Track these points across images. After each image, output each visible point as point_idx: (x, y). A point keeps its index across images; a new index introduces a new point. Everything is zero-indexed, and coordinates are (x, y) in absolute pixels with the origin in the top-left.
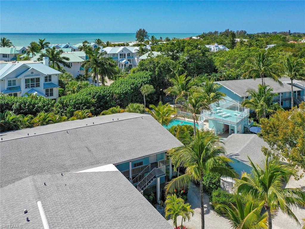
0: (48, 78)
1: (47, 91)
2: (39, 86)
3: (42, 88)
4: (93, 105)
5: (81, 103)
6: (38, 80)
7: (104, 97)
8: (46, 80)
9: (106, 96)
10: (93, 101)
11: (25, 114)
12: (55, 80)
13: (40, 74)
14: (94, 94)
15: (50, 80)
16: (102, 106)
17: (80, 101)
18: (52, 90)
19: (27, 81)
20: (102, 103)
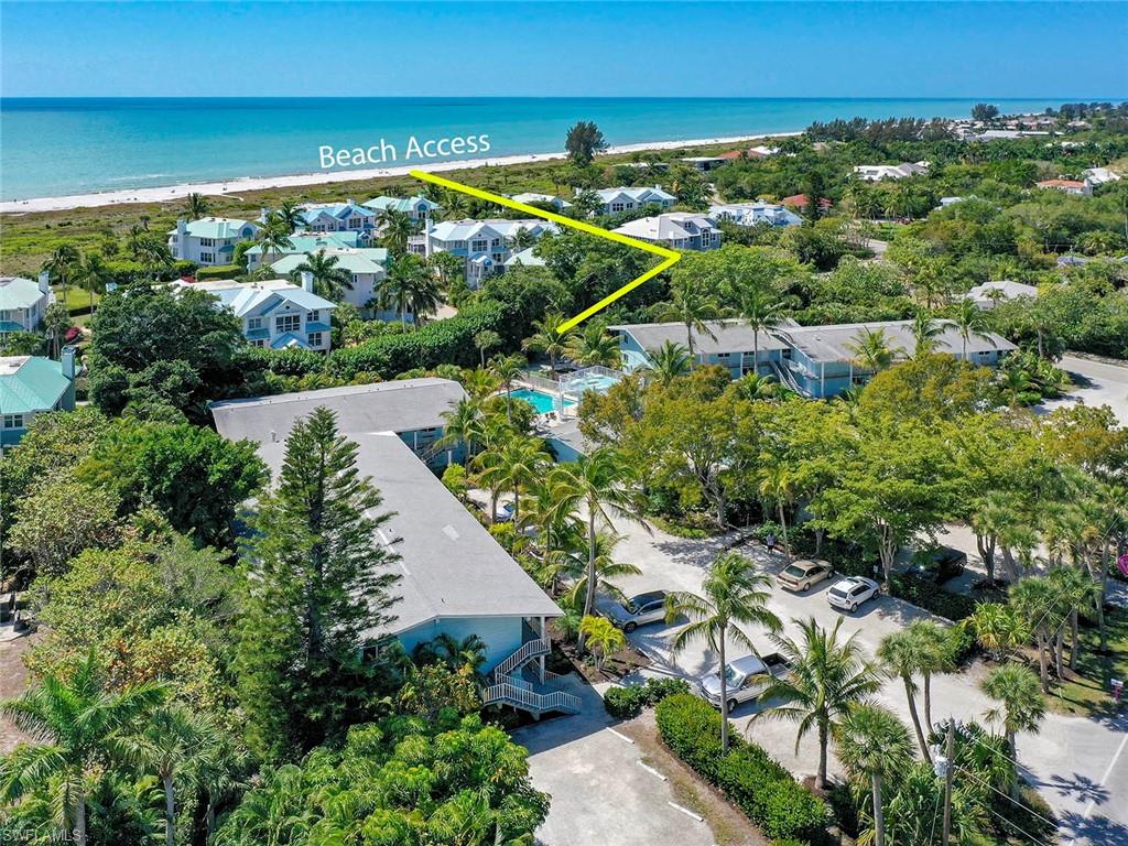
0: (314, 315)
1: (311, 336)
2: (298, 329)
3: (303, 332)
6: (297, 319)
8: (309, 319)
12: (324, 319)
13: (301, 309)
15: (316, 318)
18: (319, 335)
19: (279, 321)
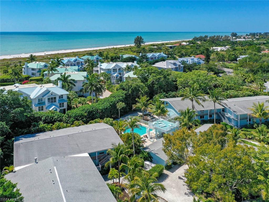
0: (61, 96)
1: (60, 104)
2: (55, 102)
3: (57, 103)
4: (85, 117)
5: (79, 116)
6: (55, 98)
7: (92, 112)
8: (60, 98)
9: (93, 111)
10: (86, 114)
11: (48, 123)
12: (65, 98)
13: (56, 95)
14: (86, 110)
15: (62, 98)
16: (91, 117)
17: (78, 115)
18: (63, 104)
19: (49, 99)
20: (91, 116)
